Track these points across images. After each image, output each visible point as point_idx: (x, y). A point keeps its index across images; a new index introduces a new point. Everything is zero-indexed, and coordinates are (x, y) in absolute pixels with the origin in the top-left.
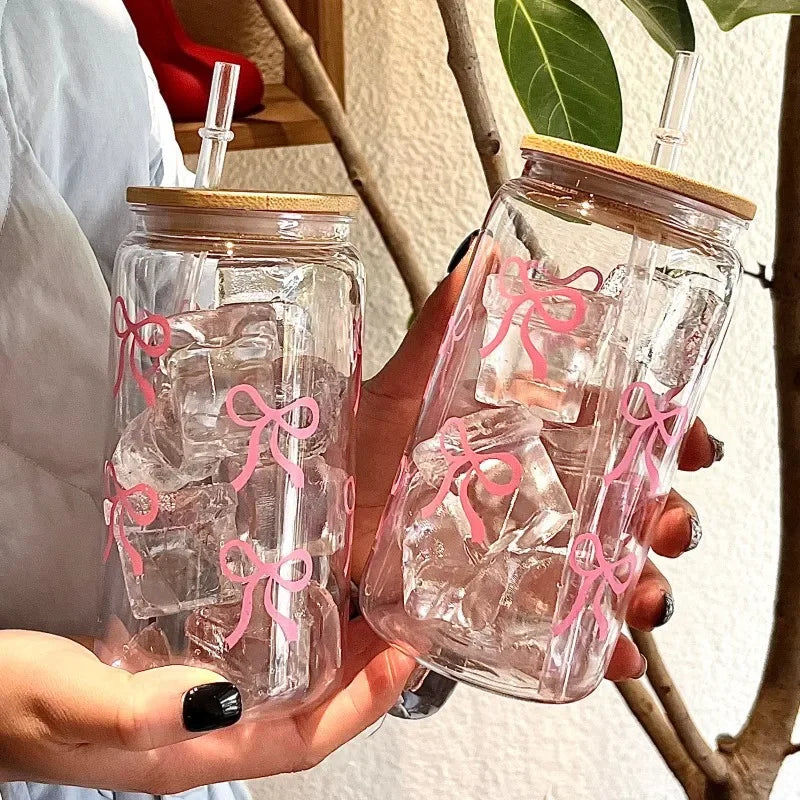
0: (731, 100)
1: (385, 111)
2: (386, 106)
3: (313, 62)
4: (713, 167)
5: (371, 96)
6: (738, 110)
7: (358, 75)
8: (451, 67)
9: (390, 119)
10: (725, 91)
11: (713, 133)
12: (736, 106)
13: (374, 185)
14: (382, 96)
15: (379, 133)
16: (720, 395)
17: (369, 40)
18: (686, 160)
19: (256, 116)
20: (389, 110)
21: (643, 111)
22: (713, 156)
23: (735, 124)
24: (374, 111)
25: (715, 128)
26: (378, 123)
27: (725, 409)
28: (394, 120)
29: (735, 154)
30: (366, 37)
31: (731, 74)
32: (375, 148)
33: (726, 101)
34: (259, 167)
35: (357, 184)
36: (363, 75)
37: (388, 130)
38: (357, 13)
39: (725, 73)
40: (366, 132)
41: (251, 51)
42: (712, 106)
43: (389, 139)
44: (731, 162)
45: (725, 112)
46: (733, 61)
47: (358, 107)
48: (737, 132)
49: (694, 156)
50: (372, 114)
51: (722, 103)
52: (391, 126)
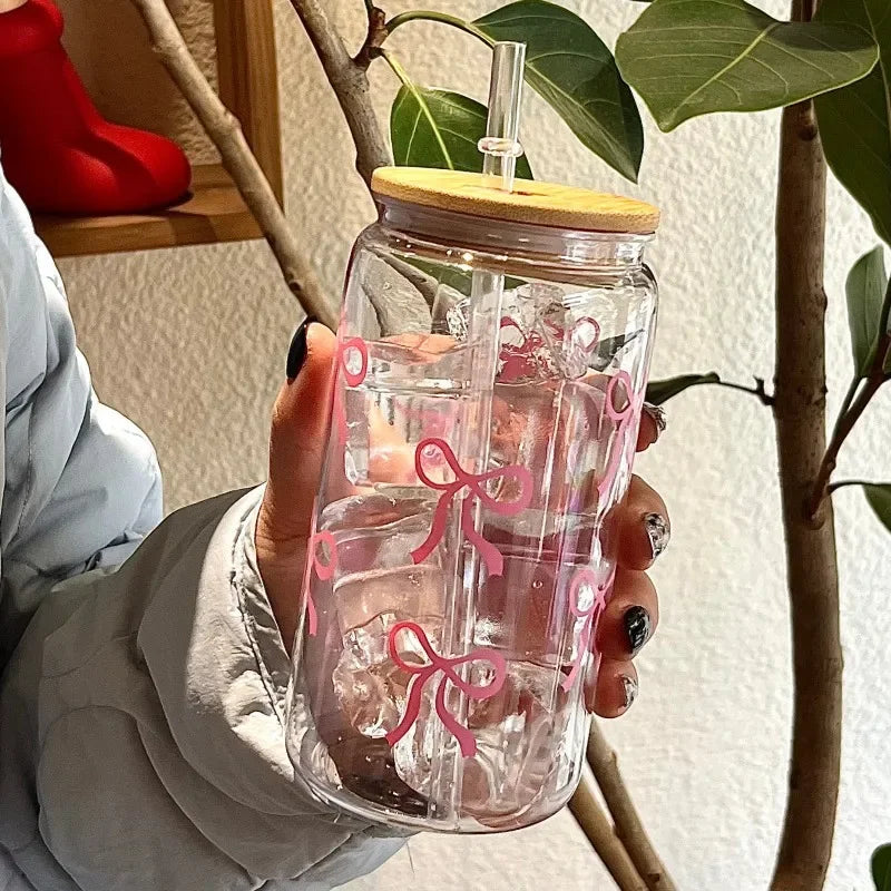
0: (752, 175)
1: (343, 194)
2: (345, 188)
3: (239, 148)
4: (733, 253)
5: (326, 177)
6: (762, 187)
7: (310, 153)
8: (360, 172)
9: (349, 204)
10: (744, 164)
11: (732, 213)
12: (758, 181)
13: (314, 289)
14: (340, 176)
15: (336, 220)
16: (749, 520)
17: (322, 111)
18: (701, 246)
19: (181, 208)
20: (348, 192)
21: (649, 189)
22: (732, 241)
23: (758, 202)
24: (330, 193)
25: (734, 208)
26: (334, 208)
27: (756, 536)
28: (354, 205)
29: (758, 237)
30: (319, 108)
31: (751, 144)
32: (333, 237)
33: (746, 176)
34: (195, 261)
35: (294, 288)
36: (317, 152)
37: (347, 216)
38: (307, 81)
39: (744, 142)
40: (322, 218)
41: (184, 127)
42: (730, 181)
43: (348, 226)
44: (754, 247)
45: (746, 190)
46: (753, 129)
47: (311, 190)
48: (761, 212)
49: (710, 242)
50: (328, 198)
51: (741, 178)
52: (350, 211)
